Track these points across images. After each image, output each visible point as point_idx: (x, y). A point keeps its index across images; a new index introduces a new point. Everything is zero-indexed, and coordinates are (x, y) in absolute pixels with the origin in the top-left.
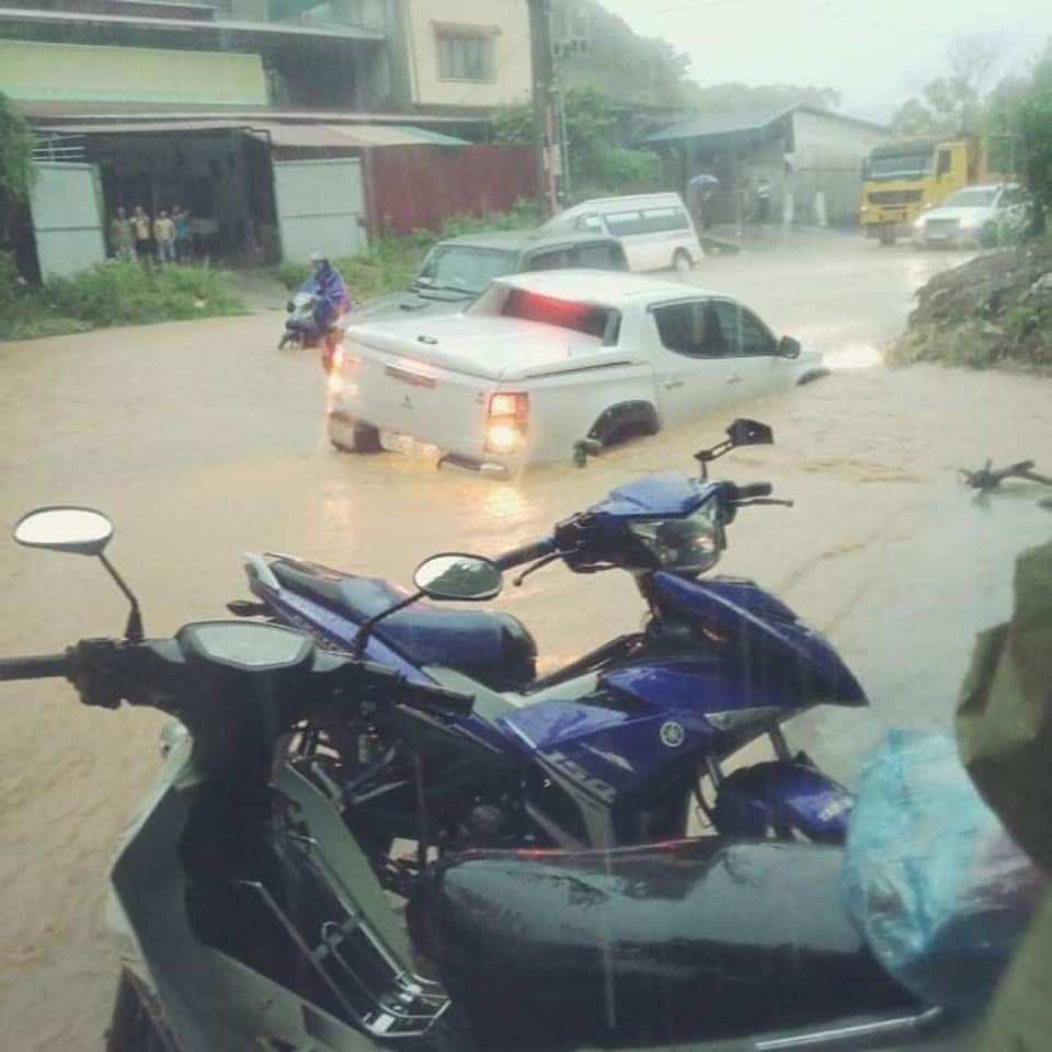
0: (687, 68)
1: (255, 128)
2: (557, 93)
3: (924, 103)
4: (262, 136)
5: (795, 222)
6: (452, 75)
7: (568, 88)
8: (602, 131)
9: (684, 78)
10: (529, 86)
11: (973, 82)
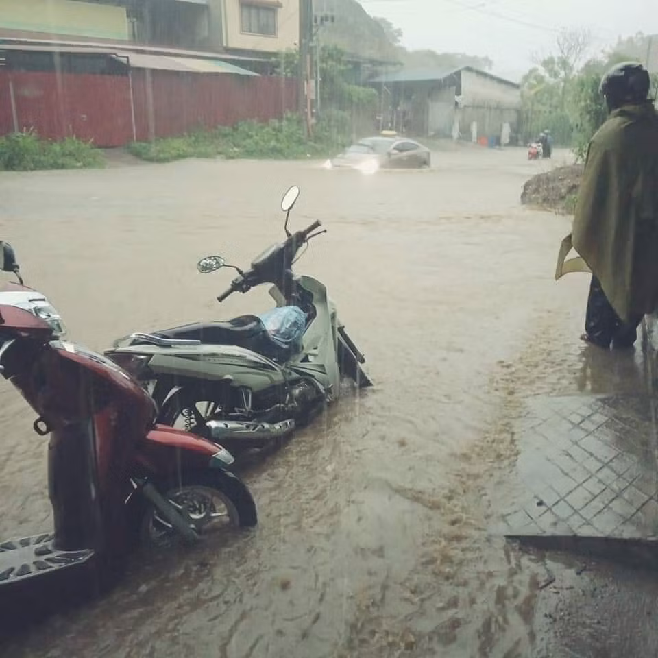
0: (399, 38)
1: (119, 54)
2: (315, 47)
3: (542, 71)
4: (124, 60)
5: (459, 138)
6: (250, 31)
7: (322, 44)
8: (342, 73)
9: (397, 44)
10: (297, 42)
11: (571, 61)
